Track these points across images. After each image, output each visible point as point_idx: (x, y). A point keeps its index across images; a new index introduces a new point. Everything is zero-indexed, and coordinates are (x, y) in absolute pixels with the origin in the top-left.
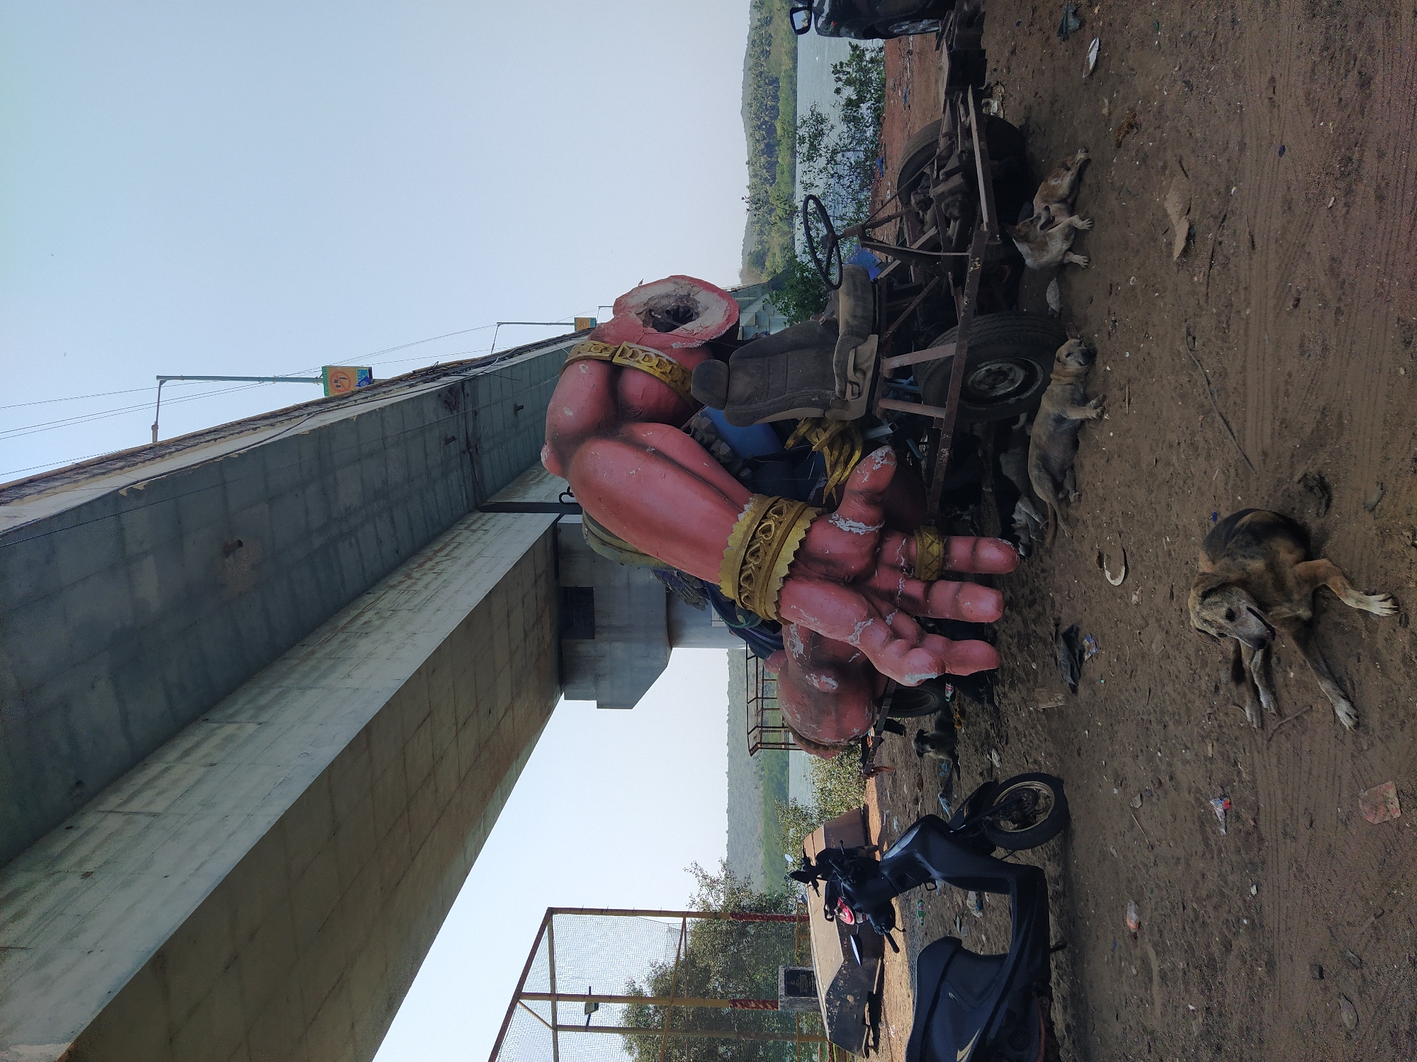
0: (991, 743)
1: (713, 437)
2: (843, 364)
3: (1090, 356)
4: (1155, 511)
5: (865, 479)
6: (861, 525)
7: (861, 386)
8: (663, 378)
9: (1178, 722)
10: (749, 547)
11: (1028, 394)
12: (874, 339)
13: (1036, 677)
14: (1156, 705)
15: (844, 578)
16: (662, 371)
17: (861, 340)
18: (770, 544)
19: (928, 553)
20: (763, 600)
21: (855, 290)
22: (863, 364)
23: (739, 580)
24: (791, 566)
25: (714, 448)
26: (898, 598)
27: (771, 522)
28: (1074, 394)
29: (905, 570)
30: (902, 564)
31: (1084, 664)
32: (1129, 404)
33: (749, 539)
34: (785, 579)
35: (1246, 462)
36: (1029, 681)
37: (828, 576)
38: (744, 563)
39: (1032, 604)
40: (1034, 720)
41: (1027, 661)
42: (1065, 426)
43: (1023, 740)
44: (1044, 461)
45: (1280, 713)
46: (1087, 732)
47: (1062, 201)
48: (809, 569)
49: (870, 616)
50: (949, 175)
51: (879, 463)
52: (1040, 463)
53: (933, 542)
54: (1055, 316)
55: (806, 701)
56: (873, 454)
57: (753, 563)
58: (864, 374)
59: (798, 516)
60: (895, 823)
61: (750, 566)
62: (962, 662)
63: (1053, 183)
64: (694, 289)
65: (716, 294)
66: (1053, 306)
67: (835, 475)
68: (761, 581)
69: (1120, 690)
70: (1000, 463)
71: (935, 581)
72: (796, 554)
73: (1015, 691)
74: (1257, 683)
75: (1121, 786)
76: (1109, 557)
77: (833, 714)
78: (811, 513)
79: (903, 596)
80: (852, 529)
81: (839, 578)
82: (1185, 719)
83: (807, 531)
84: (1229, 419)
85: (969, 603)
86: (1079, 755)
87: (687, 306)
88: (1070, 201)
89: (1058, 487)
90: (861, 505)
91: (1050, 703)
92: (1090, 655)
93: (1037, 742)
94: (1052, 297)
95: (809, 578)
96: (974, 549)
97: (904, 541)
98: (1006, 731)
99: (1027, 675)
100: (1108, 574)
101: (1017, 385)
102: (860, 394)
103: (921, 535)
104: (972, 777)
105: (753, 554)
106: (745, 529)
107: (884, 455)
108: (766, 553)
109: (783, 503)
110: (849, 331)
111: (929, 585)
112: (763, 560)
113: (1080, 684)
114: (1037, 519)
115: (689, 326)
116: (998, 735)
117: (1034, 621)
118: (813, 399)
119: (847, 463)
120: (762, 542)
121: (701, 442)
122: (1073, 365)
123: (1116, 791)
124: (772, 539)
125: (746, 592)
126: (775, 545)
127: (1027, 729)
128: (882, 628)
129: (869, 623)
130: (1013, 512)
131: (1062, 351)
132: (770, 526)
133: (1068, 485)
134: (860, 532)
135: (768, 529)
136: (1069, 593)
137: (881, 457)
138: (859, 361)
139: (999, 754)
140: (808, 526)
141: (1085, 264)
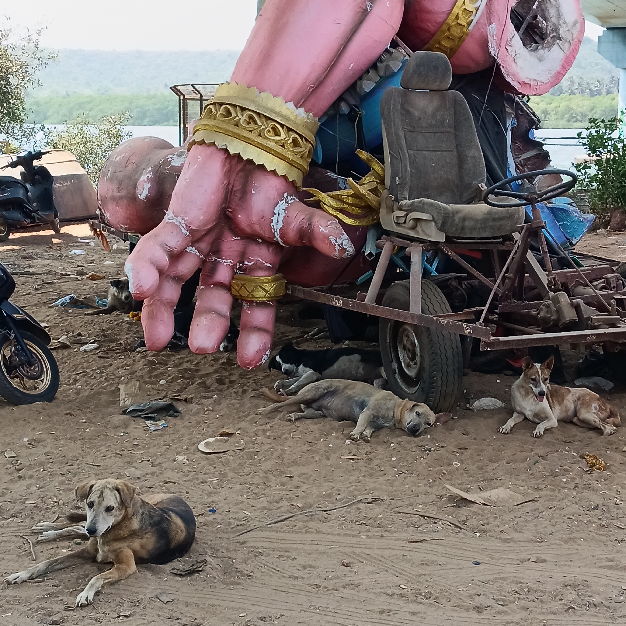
0: (104, 344)
1: (382, 73)
2: (421, 208)
3: (414, 431)
4: (247, 475)
5: (322, 229)
6: (280, 225)
7: (404, 225)
8: (452, 17)
9: (62, 483)
10: (259, 114)
11: (398, 380)
12: (441, 238)
13: (151, 383)
14: (83, 469)
15: (230, 208)
16: (460, 15)
17: (439, 225)
18: (260, 135)
19: (255, 287)
20: (207, 128)
21: (494, 220)
22: (421, 227)
23: (227, 104)
24: (238, 156)
25: (372, 73)
26: (214, 258)
27: (283, 135)
28: (383, 418)
29: (241, 265)
30: (246, 263)
31: (144, 420)
32: (349, 459)
33: (265, 114)
34: (226, 151)
35: (245, 531)
36: (150, 377)
37: (231, 192)
38: (243, 109)
39: (220, 381)
40: (113, 380)
41: (169, 376)
42: (357, 410)
43: (98, 371)
44: (332, 393)
45: (39, 542)
46: (85, 421)
47: (575, 413)
48: (237, 174)
49: (192, 232)
50: (577, 308)
51: (336, 242)
52: (332, 389)
53: (267, 292)
54: (468, 405)
55: (130, 167)
56: (346, 236)
57: (243, 118)
58: (413, 228)
59: (291, 163)
60: (78, 252)
61: (239, 115)
62: (152, 316)
63: (594, 405)
64: (567, 45)
65: (558, 69)
66: (477, 404)
67: (329, 198)
68: (224, 126)
69: (109, 446)
70: (351, 354)
71: (231, 293)
72: (251, 161)
73: (145, 365)
74: (65, 529)
75: (29, 444)
76: (226, 441)
77: (118, 194)
78: (294, 175)
79: (216, 263)
80: (276, 216)
81: (229, 203)
82: (63, 487)
83: (274, 172)
84: (285, 522)
85: (205, 323)
86: (66, 414)
87: (546, 37)
88: (575, 420)
89: (309, 403)
90: (299, 225)
91: (124, 394)
92: (149, 425)
93: (93, 383)
94: (486, 402)
95: (228, 173)
96: (259, 329)
97: (268, 265)
98: (112, 356)
99: (156, 376)
100: (211, 440)
101: (405, 369)
102: (398, 224)
103: (275, 280)
104: (81, 327)
105: (251, 117)
106: (277, 109)
107: (344, 246)
108: (251, 131)
109: (305, 148)
110: (449, 214)
111: (227, 287)
112: (244, 128)
113: (127, 416)
114: (292, 386)
115: (517, 41)
116: (110, 350)
117: (204, 383)
118: (397, 179)
119: (342, 211)
120: (263, 127)
121: (379, 59)
122: (409, 418)
123: (26, 440)
124: (266, 138)
125: (216, 110)
126: (259, 140)
127: (107, 374)
128: (179, 243)
129: (184, 231)
130: (305, 366)
131: (423, 408)
132: (280, 135)
133: (308, 412)
134: (273, 224)
135: (277, 134)
136: (210, 410)
137: (342, 244)
138: (423, 224)
139: (91, 351)
140: (280, 173)
141: (501, 430)
